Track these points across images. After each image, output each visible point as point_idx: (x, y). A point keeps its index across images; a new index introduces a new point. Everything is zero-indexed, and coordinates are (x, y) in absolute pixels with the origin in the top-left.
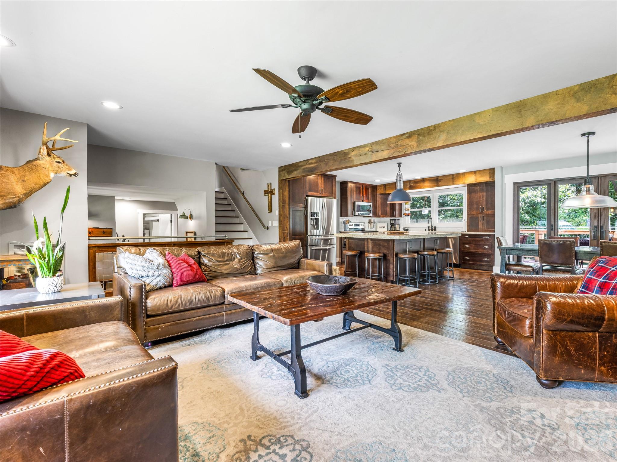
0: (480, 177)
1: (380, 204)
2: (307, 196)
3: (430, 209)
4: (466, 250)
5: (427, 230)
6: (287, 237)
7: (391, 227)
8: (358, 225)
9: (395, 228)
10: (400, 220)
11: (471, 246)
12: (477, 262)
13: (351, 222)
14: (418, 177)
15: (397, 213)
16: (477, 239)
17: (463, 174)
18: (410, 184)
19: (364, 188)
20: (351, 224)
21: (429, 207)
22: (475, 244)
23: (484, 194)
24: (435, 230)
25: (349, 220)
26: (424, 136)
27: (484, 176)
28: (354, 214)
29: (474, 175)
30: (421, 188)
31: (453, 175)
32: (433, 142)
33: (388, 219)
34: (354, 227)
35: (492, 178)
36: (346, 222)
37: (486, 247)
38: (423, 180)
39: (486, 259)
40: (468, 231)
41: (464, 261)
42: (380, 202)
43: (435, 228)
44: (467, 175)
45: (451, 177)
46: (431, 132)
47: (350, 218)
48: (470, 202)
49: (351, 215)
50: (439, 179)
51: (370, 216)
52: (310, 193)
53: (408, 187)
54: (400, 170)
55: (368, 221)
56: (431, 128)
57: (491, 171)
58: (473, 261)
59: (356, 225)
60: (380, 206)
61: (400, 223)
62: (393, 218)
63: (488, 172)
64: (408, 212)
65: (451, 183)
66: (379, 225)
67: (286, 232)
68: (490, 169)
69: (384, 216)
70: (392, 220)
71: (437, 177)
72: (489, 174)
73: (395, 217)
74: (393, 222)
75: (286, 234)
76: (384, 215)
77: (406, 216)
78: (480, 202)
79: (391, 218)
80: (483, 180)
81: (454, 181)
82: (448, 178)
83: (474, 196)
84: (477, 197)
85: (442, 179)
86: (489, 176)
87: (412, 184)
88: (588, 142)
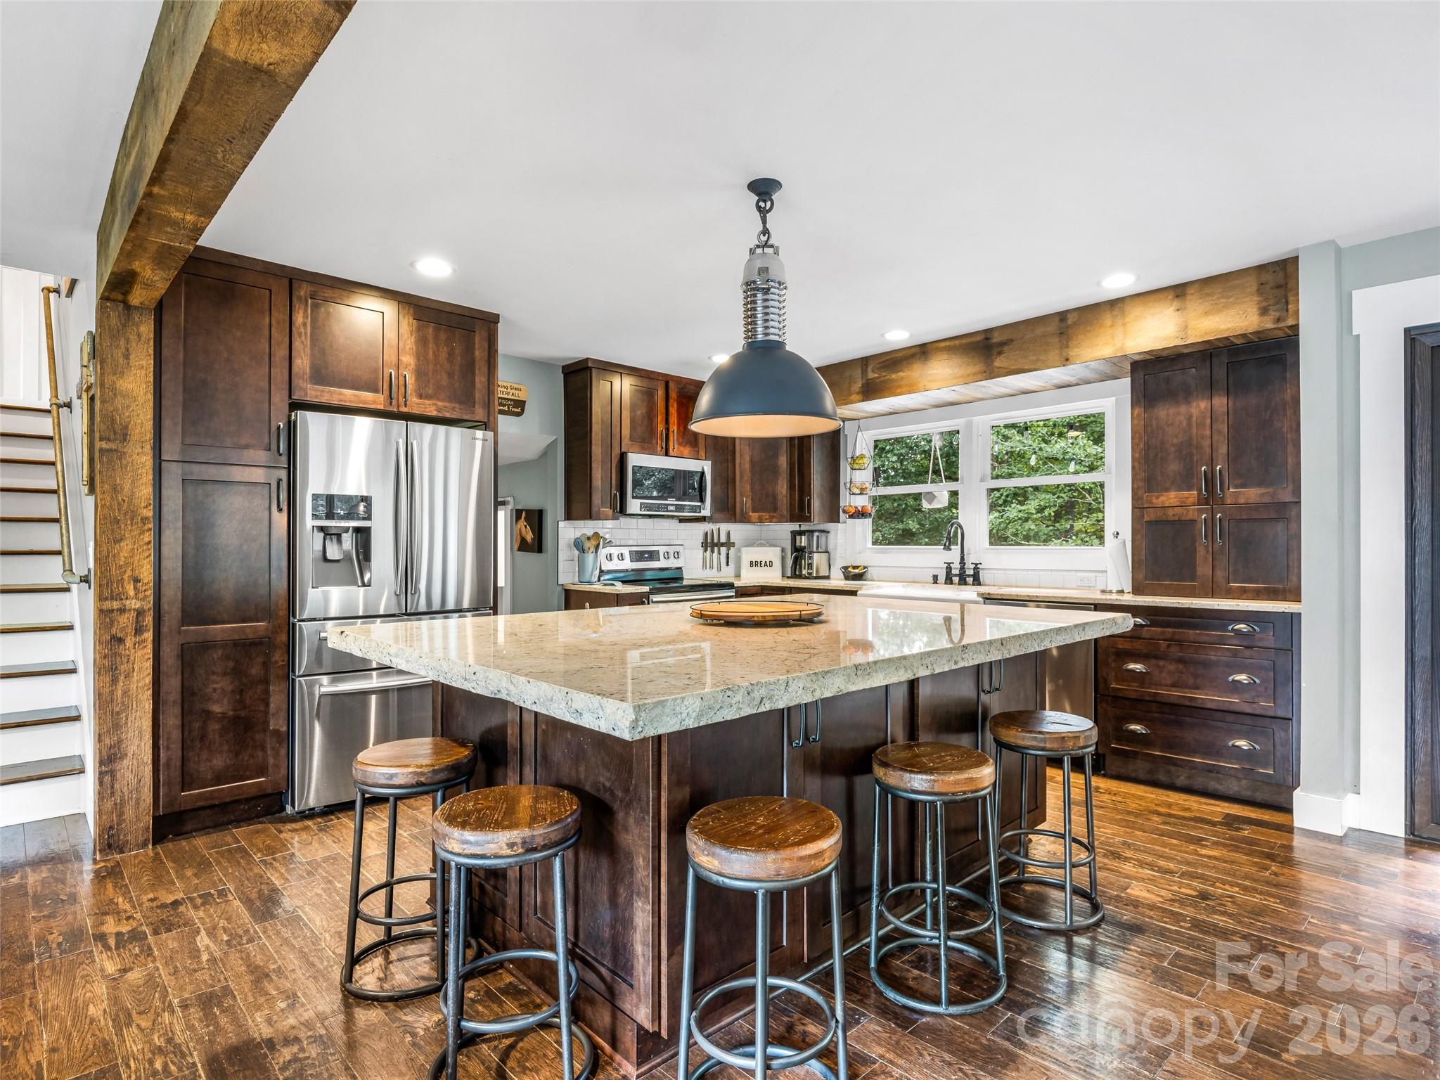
0: (1206, 313)
1: (747, 466)
2: (296, 406)
3: (953, 486)
4: (1131, 689)
5: (942, 578)
6: (139, 631)
7: (797, 562)
8: (653, 556)
9: (810, 566)
10: (831, 536)
11: (1161, 669)
12: (1194, 752)
13: (609, 543)
14: (898, 337)
15: (816, 504)
16: (1192, 634)
17: (1115, 305)
18: (864, 372)
19: (673, 395)
20: (615, 551)
21: (953, 477)
22: (1181, 661)
23: (1220, 402)
24: (977, 580)
25: (596, 534)
27: (1225, 307)
28: (622, 510)
29: (1176, 304)
30: (912, 389)
31: (1062, 316)
33: (784, 530)
34: (628, 564)
35: (1274, 314)
36: (587, 545)
37: (1242, 677)
38: (923, 352)
39: (1243, 744)
40: (1137, 590)
41: (1119, 741)
42: (747, 458)
43: (976, 568)
44: (1135, 311)
45: (1053, 327)
47: (606, 527)
48: (1148, 447)
49: (609, 512)
50: (996, 339)
51: (703, 519)
52: (314, 393)
53: (858, 385)
54: (765, 232)
55: (701, 539)
57: (1266, 277)
58: (1170, 747)
59: (639, 556)
60: (747, 475)
61: (830, 548)
62: (805, 527)
63: (1252, 283)
64: (861, 502)
65: (1054, 355)
66: (749, 555)
67: (134, 604)
68: (1261, 268)
69: (765, 515)
70: (801, 533)
71: (988, 332)
72: (1259, 292)
73: (808, 519)
74: (803, 542)
75: (126, 620)
76: (767, 509)
77: (851, 517)
78: (1199, 447)
79: (795, 527)
80: (1223, 327)
81: (1070, 343)
82: (1039, 331)
83: (1168, 415)
84: (1185, 423)
85: (1012, 340)
86: (1259, 303)
87: (873, 372)
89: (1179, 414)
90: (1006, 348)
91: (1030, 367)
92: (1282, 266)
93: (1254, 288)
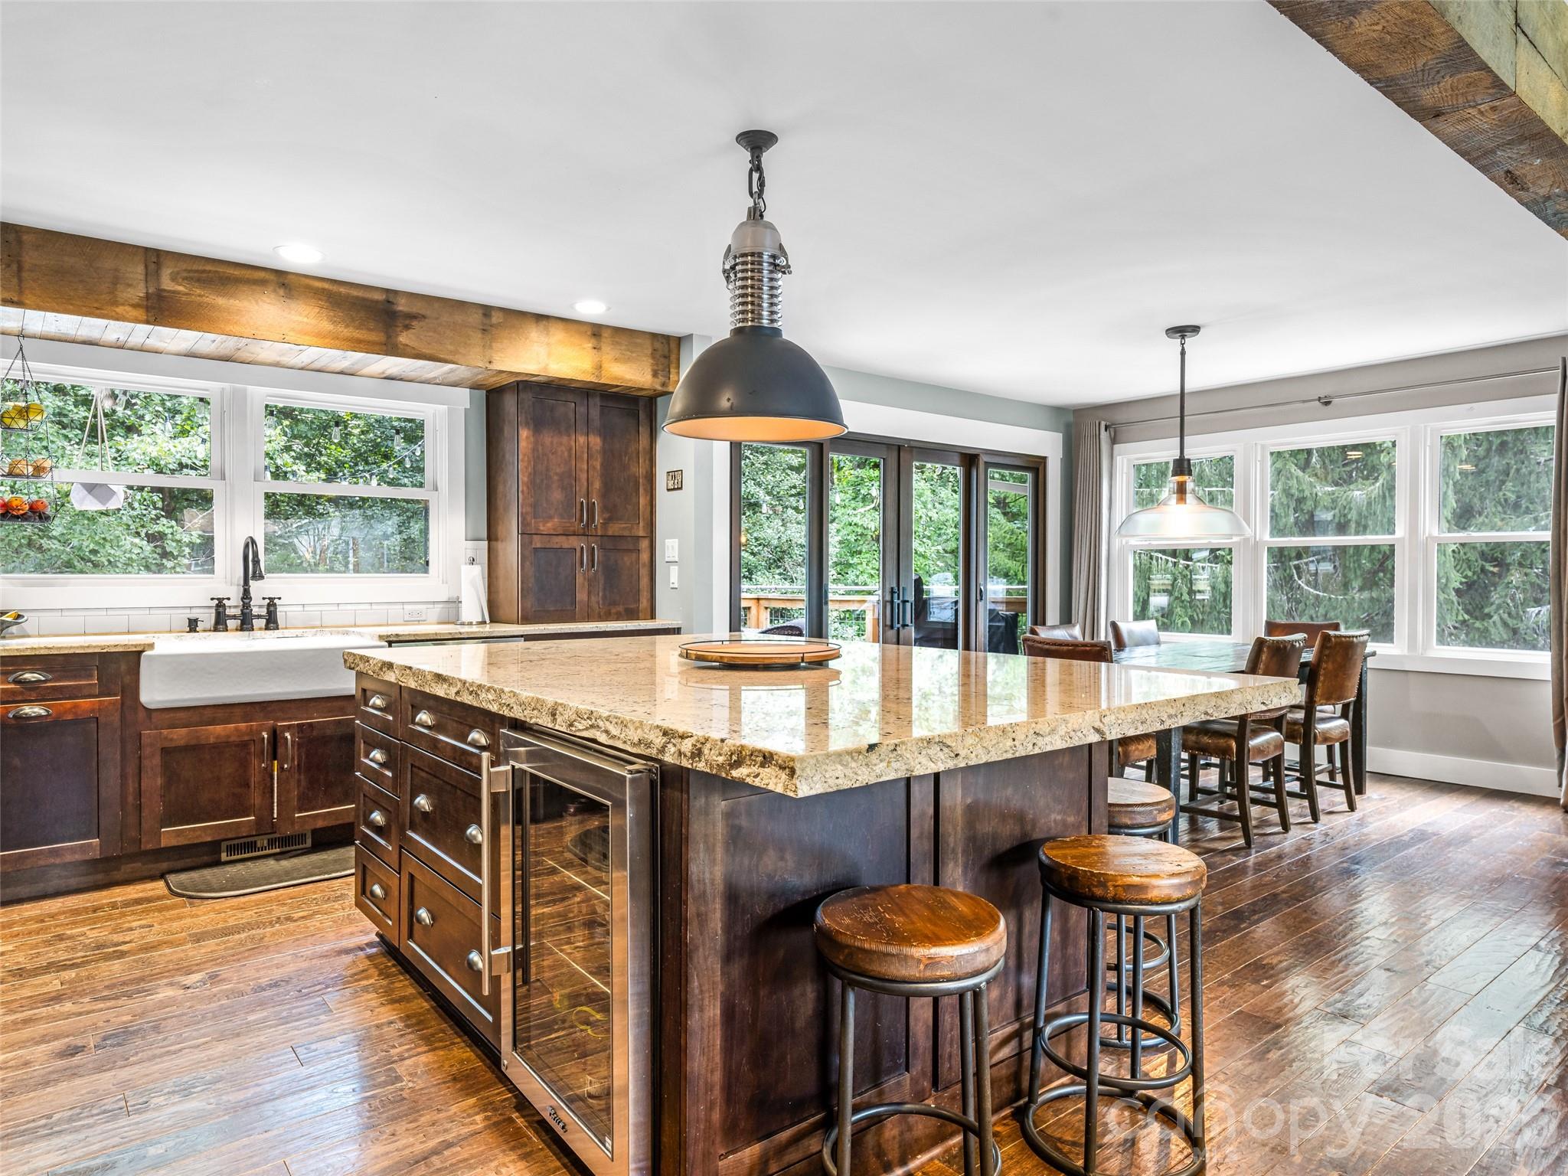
0: (616, 361)
5: (208, 618)
23: (595, 441)
27: (628, 358)
29: (594, 341)
31: (487, 310)
35: (661, 379)
40: (525, 619)
43: (271, 605)
44: (558, 335)
45: (474, 319)
48: (534, 472)
50: (402, 306)
53: (139, 292)
57: (657, 345)
63: (649, 347)
71: (391, 294)
72: (653, 356)
78: (577, 479)
80: (628, 376)
81: (494, 344)
82: (459, 318)
83: (552, 443)
84: (566, 454)
85: (424, 317)
86: (652, 365)
87: (173, 279)
88: (1183, 353)
89: (561, 444)
90: (414, 323)
91: (447, 357)
92: (666, 339)
93: (649, 351)
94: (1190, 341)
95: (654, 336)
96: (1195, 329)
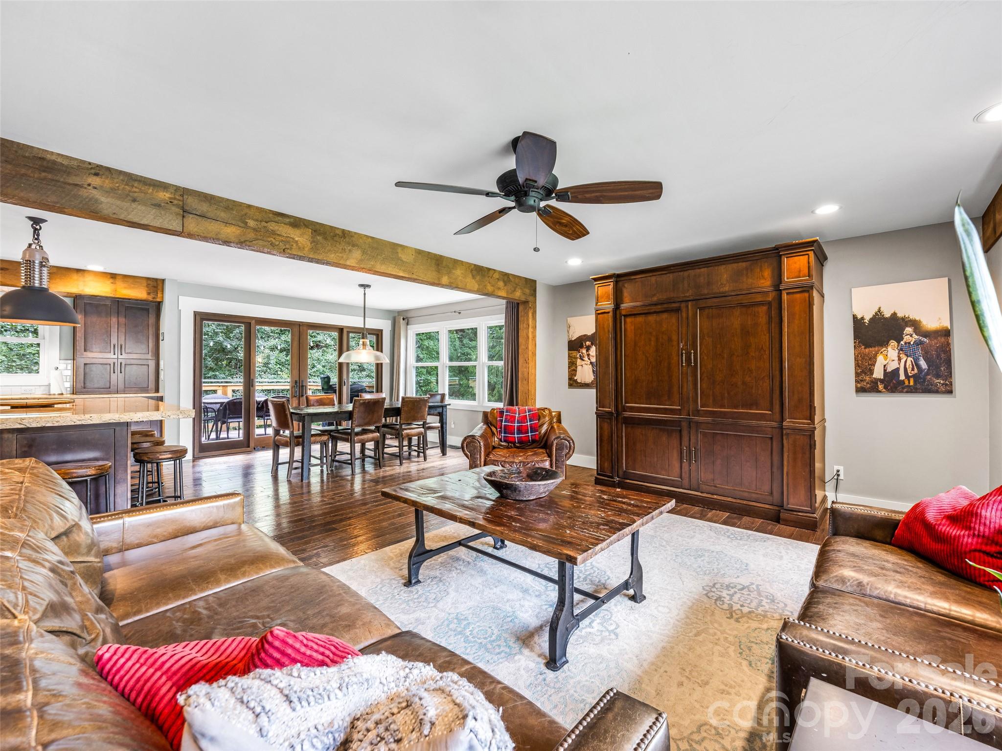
17: (80, 271)
26: (326, 239)
27: (133, 288)
29: (111, 280)
32: (340, 255)
35: (152, 296)
44: (90, 277)
46: (337, 238)
48: (85, 332)
56: (337, 232)
57: (149, 282)
63: (144, 282)
72: (147, 286)
80: (133, 294)
83: (96, 320)
86: (147, 290)
88: (365, 294)
89: (102, 321)
92: (156, 280)
93: (145, 284)
94: (367, 290)
95: (148, 279)
96: (369, 286)
